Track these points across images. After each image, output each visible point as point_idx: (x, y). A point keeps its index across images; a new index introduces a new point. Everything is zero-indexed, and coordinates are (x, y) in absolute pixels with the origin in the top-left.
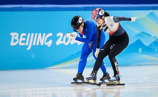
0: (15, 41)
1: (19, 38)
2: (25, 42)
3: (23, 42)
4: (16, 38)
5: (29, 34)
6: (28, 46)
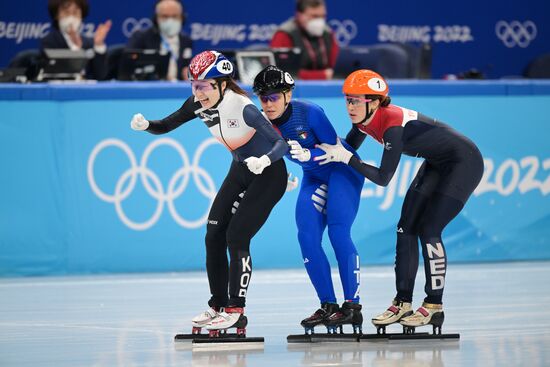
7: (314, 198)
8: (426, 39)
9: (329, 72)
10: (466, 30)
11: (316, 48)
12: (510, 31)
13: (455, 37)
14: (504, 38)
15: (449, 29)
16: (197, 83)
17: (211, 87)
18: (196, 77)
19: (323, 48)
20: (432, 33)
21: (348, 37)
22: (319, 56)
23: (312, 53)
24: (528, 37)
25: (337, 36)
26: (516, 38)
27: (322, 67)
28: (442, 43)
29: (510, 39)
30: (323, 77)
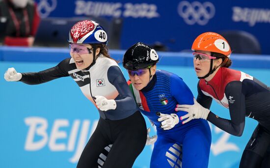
0: (37, 138)
1: (49, 131)
2: (65, 141)
3: (59, 141)
4: (42, 131)
5: (77, 123)
6: (72, 154)
7: (168, 154)
8: (117, 14)
9: (31, 40)
10: (153, 7)
11: (20, 18)
12: (191, 10)
13: (143, 14)
14: (185, 16)
15: (138, 7)
16: (75, 46)
17: (87, 51)
18: (76, 40)
19: (26, 19)
20: (123, 9)
21: (49, 9)
22: (23, 25)
23: (16, 23)
24: (208, 16)
25: (39, 8)
26: (196, 16)
27: (25, 35)
28: (130, 18)
29: (191, 18)
30: (26, 44)
